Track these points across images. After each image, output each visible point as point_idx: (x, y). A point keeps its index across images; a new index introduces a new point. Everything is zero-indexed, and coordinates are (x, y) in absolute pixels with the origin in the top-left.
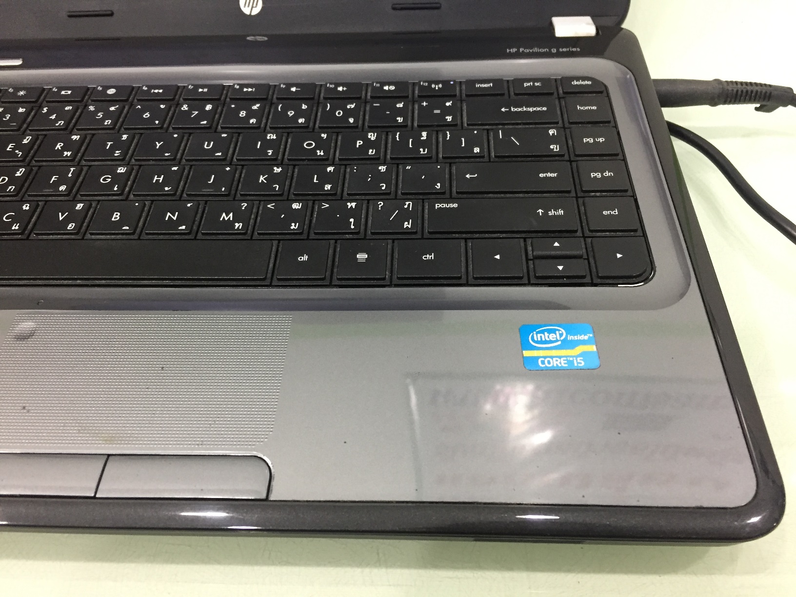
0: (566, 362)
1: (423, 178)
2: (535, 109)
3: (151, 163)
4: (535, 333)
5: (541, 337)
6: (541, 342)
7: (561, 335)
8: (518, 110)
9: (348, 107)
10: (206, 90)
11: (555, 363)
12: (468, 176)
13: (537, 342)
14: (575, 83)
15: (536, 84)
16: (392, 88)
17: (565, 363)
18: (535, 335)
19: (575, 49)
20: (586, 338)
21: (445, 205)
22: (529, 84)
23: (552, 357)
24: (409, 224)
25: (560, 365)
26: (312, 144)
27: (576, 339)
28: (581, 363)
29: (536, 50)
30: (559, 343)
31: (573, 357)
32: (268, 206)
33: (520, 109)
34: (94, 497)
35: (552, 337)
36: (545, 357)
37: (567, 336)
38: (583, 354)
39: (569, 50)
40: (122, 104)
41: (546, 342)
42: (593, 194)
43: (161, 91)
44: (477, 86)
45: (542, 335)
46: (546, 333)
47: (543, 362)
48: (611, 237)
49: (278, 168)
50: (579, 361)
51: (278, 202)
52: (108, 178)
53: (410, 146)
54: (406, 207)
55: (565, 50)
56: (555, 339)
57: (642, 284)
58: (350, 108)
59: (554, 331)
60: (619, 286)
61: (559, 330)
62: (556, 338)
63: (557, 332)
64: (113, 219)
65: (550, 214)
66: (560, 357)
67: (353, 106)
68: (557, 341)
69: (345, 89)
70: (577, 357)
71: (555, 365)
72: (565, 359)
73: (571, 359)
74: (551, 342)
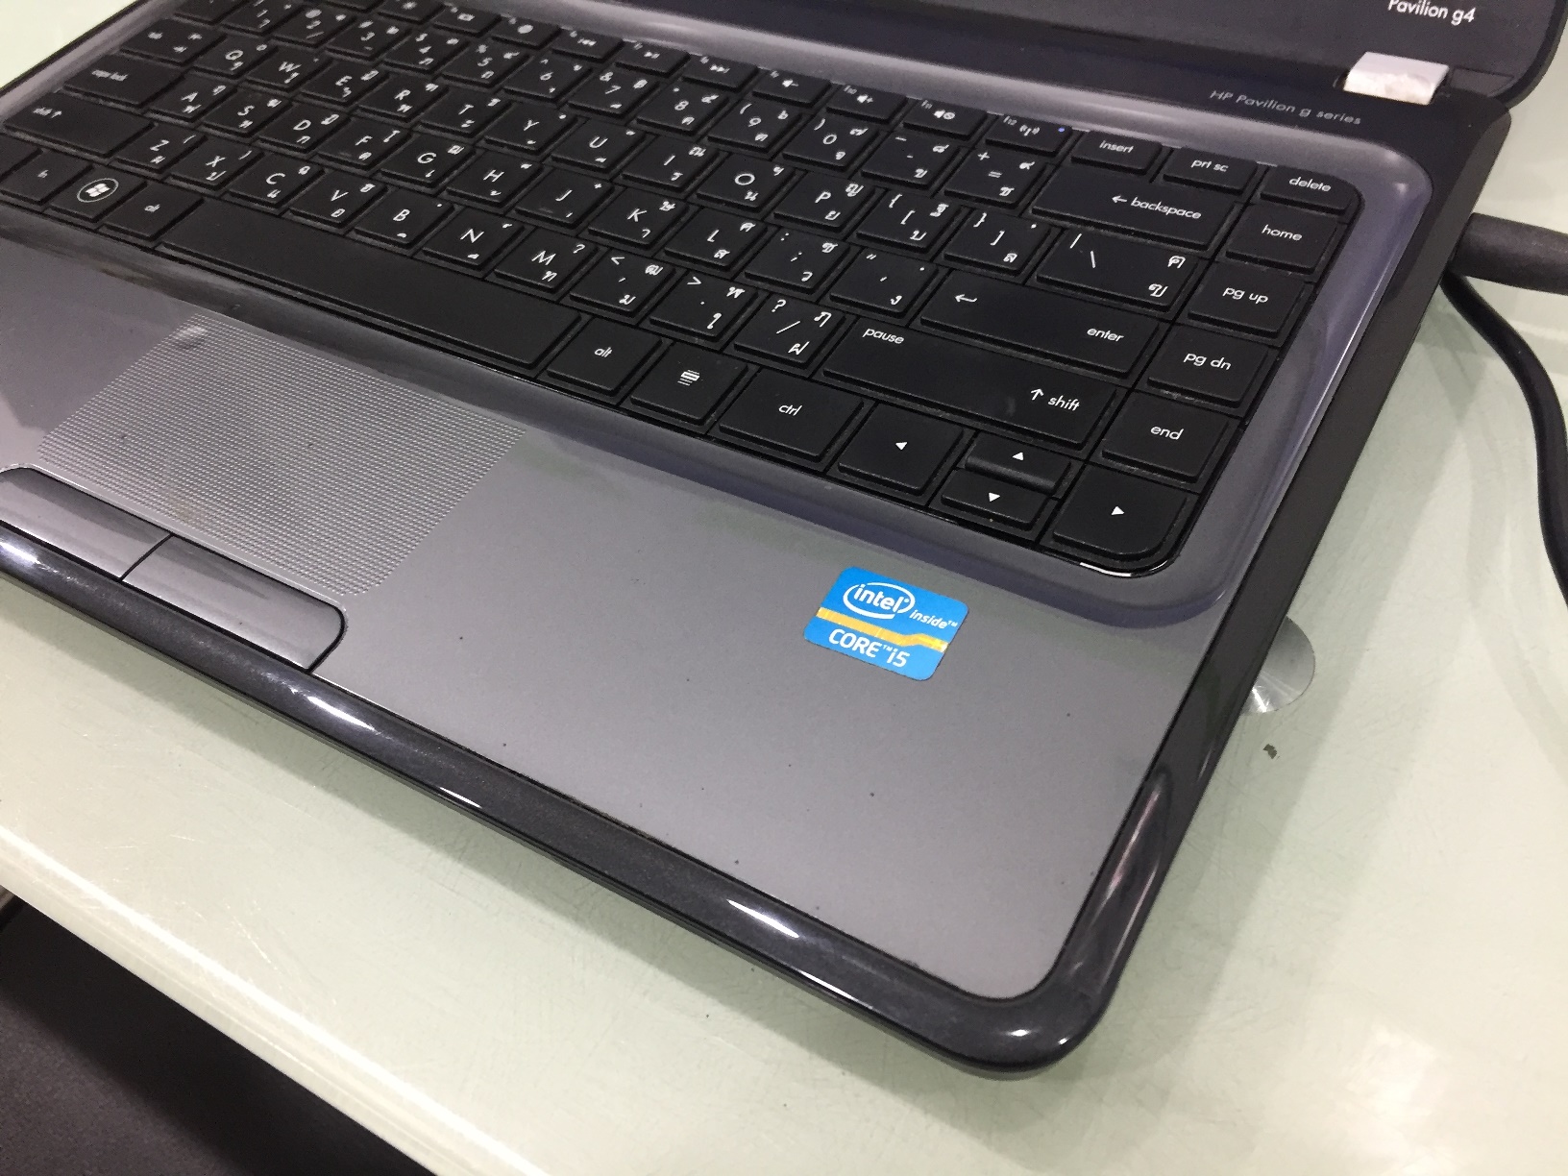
0: (877, 650)
1: (882, 280)
2: (1177, 212)
3: (505, 150)
4: (863, 586)
5: (868, 596)
6: (863, 605)
7: (904, 605)
8: (1144, 205)
9: (852, 132)
10: (656, 56)
11: (858, 645)
12: (958, 298)
13: (856, 603)
14: (1298, 182)
15: (1218, 167)
16: (950, 116)
17: (872, 652)
18: (860, 590)
19: (1352, 119)
20: (943, 625)
21: (882, 335)
22: (1202, 164)
23: (859, 634)
24: (799, 348)
25: (862, 651)
26: (749, 178)
27: (925, 620)
28: (899, 662)
29: (1271, 104)
30: (891, 617)
31: (894, 646)
32: (613, 259)
33: (1148, 206)
34: (120, 581)
35: (887, 602)
36: (848, 630)
37: (912, 610)
38: (916, 651)
39: (1338, 118)
40: (525, 51)
41: (871, 608)
42: (1167, 392)
43: (592, 43)
44: (1103, 145)
45: (872, 594)
46: (881, 595)
47: (838, 637)
48: (1139, 477)
49: (671, 203)
50: (899, 657)
51: (632, 257)
52: (431, 156)
53: (903, 222)
54: (817, 319)
55: (1329, 116)
56: (888, 608)
57: (1128, 575)
58: (854, 136)
59: (896, 595)
60: (1082, 564)
61: (906, 596)
62: (892, 608)
63: (901, 599)
64: (395, 219)
65: (1053, 401)
66: (872, 639)
67: (860, 132)
68: (890, 612)
69: (870, 100)
70: (901, 649)
71: (854, 649)
72: (880, 645)
73: (889, 649)
74: (879, 610)
